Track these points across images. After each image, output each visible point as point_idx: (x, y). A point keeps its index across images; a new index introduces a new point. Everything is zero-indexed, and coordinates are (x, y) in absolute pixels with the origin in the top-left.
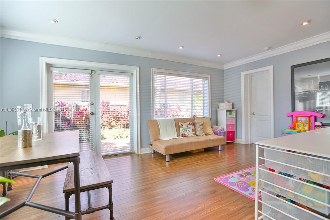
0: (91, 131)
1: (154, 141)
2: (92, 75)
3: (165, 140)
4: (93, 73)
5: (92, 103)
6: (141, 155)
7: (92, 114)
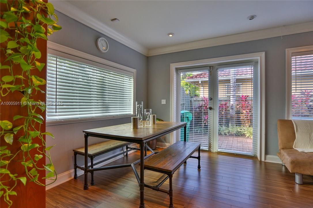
0: (209, 125)
1: (283, 149)
2: (211, 72)
3: (300, 151)
4: (211, 70)
5: (211, 98)
6: (265, 163)
7: (211, 108)
